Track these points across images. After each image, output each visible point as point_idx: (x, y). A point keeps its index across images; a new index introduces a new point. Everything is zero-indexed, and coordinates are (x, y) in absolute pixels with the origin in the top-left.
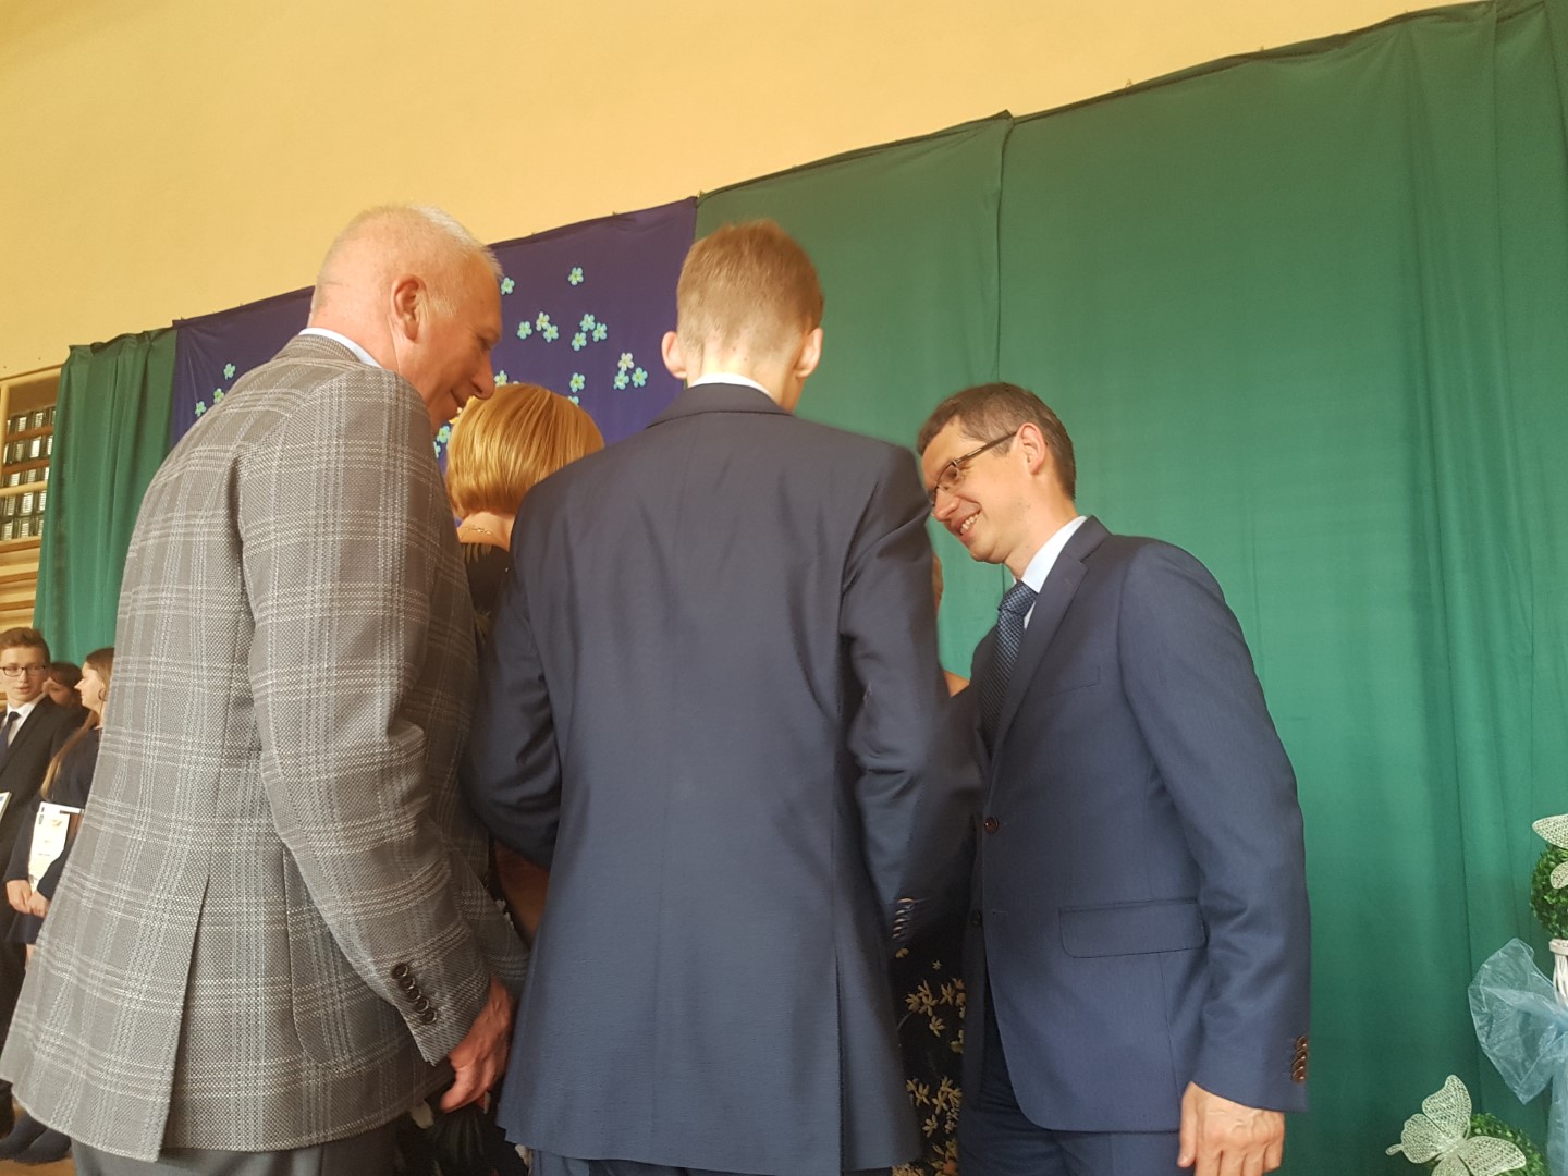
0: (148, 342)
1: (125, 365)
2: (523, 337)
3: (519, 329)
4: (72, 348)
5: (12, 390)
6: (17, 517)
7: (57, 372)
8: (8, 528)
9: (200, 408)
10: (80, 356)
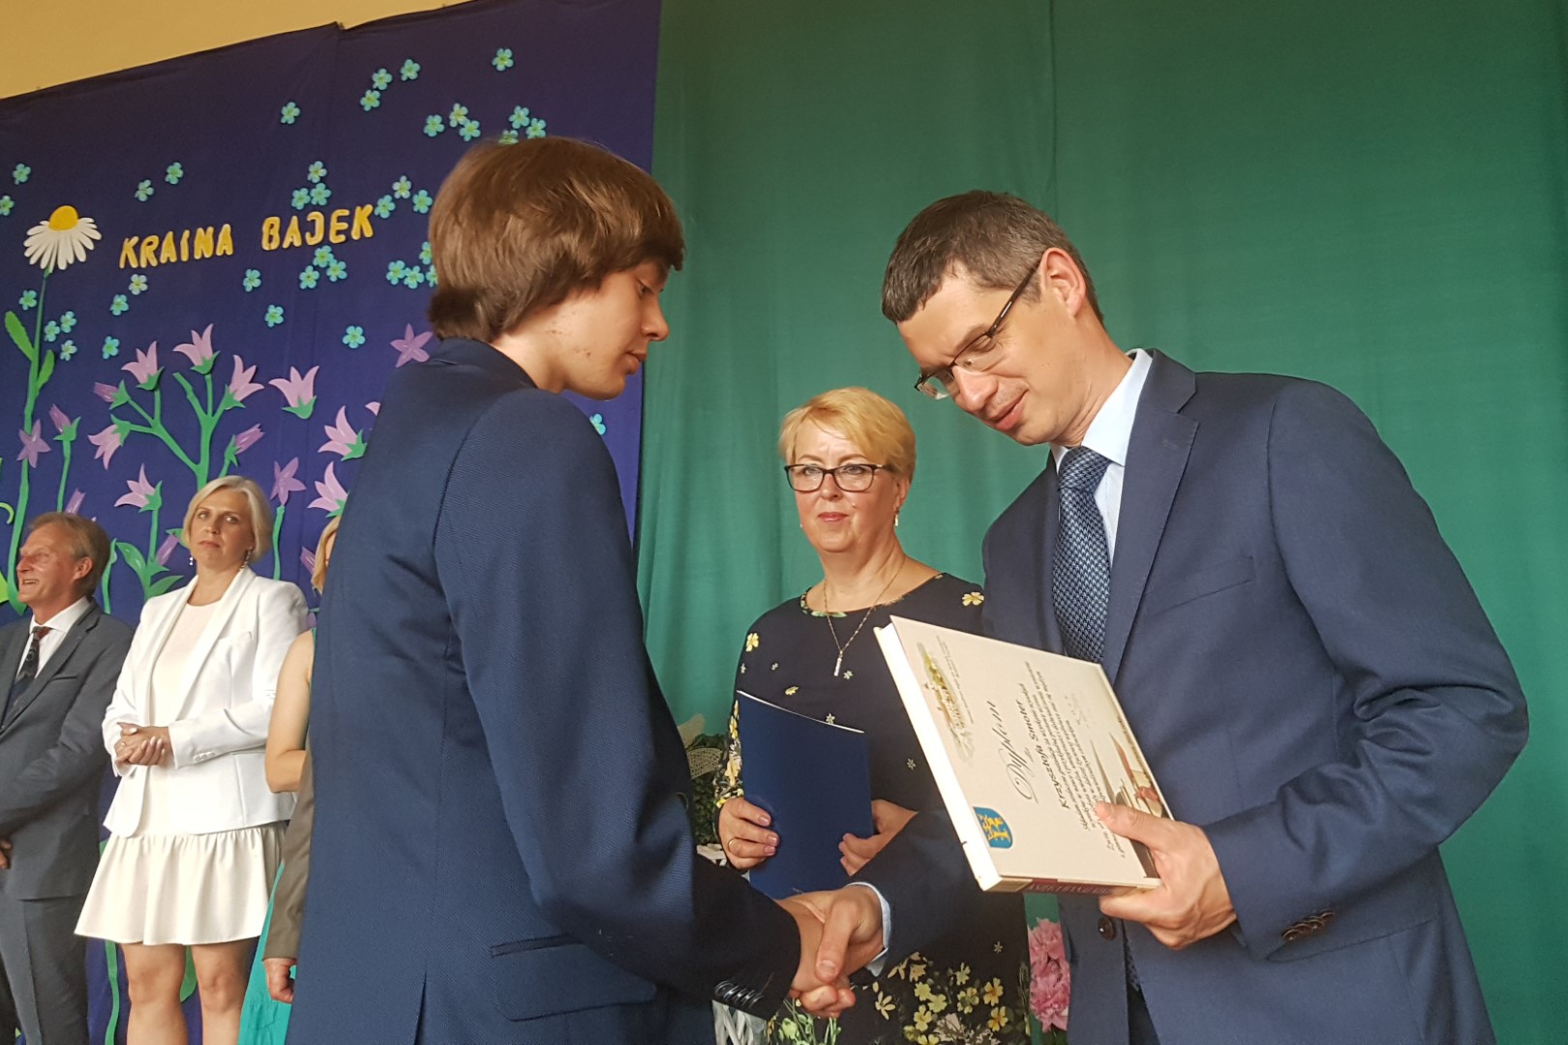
2: (432, 134)
3: (425, 124)
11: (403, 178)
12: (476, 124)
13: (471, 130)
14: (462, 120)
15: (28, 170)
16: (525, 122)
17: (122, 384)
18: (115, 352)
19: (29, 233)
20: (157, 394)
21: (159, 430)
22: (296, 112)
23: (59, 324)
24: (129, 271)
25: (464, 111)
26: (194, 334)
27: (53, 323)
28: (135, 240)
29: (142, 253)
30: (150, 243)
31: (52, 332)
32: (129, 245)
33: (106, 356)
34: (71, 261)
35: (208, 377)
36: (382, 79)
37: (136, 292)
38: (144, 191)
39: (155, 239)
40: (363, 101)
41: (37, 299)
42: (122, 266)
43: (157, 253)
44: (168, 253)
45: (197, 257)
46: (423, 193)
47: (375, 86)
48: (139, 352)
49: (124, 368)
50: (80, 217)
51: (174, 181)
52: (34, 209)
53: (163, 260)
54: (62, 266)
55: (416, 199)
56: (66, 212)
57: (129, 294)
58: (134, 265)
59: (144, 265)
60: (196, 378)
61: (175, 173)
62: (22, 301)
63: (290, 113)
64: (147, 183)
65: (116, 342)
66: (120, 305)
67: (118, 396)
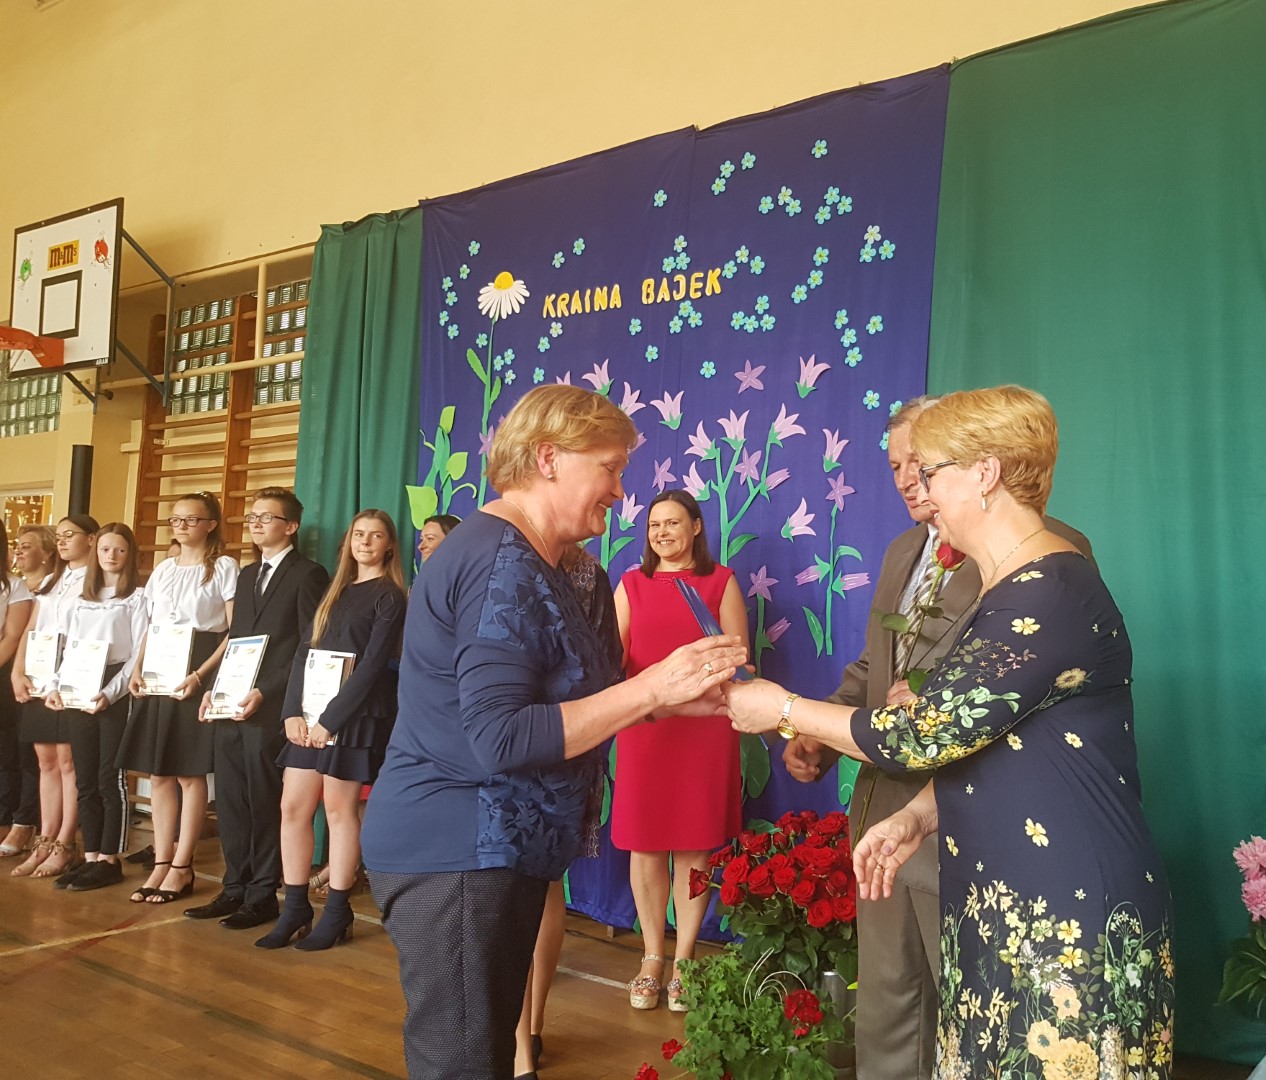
0: (396, 222)
1: (375, 245)
2: (765, 212)
3: (759, 204)
4: (324, 227)
5: (269, 267)
6: (271, 383)
7: (311, 249)
8: (264, 393)
9: (447, 283)
10: (332, 235)
11: (744, 247)
12: (798, 202)
13: (794, 207)
14: (788, 199)
15: (478, 246)
16: (836, 201)
18: (542, 379)
19: (481, 292)
22: (665, 197)
23: (503, 358)
24: (550, 320)
25: (790, 192)
26: (595, 365)
27: (499, 357)
28: (553, 296)
29: (561, 306)
30: (564, 299)
31: (498, 364)
32: (549, 300)
34: (510, 313)
36: (727, 169)
37: (555, 335)
38: (558, 260)
39: (567, 296)
40: (714, 187)
41: (488, 339)
42: (545, 316)
43: (569, 306)
44: (576, 307)
45: (597, 309)
46: (758, 258)
47: (722, 176)
50: (514, 280)
51: (579, 253)
52: (484, 274)
53: (573, 312)
54: (504, 316)
55: (752, 263)
56: (505, 276)
57: (550, 337)
58: (553, 315)
59: (560, 316)
61: (579, 246)
62: (478, 341)
63: (660, 198)
64: (561, 254)
65: (542, 371)
66: (544, 344)
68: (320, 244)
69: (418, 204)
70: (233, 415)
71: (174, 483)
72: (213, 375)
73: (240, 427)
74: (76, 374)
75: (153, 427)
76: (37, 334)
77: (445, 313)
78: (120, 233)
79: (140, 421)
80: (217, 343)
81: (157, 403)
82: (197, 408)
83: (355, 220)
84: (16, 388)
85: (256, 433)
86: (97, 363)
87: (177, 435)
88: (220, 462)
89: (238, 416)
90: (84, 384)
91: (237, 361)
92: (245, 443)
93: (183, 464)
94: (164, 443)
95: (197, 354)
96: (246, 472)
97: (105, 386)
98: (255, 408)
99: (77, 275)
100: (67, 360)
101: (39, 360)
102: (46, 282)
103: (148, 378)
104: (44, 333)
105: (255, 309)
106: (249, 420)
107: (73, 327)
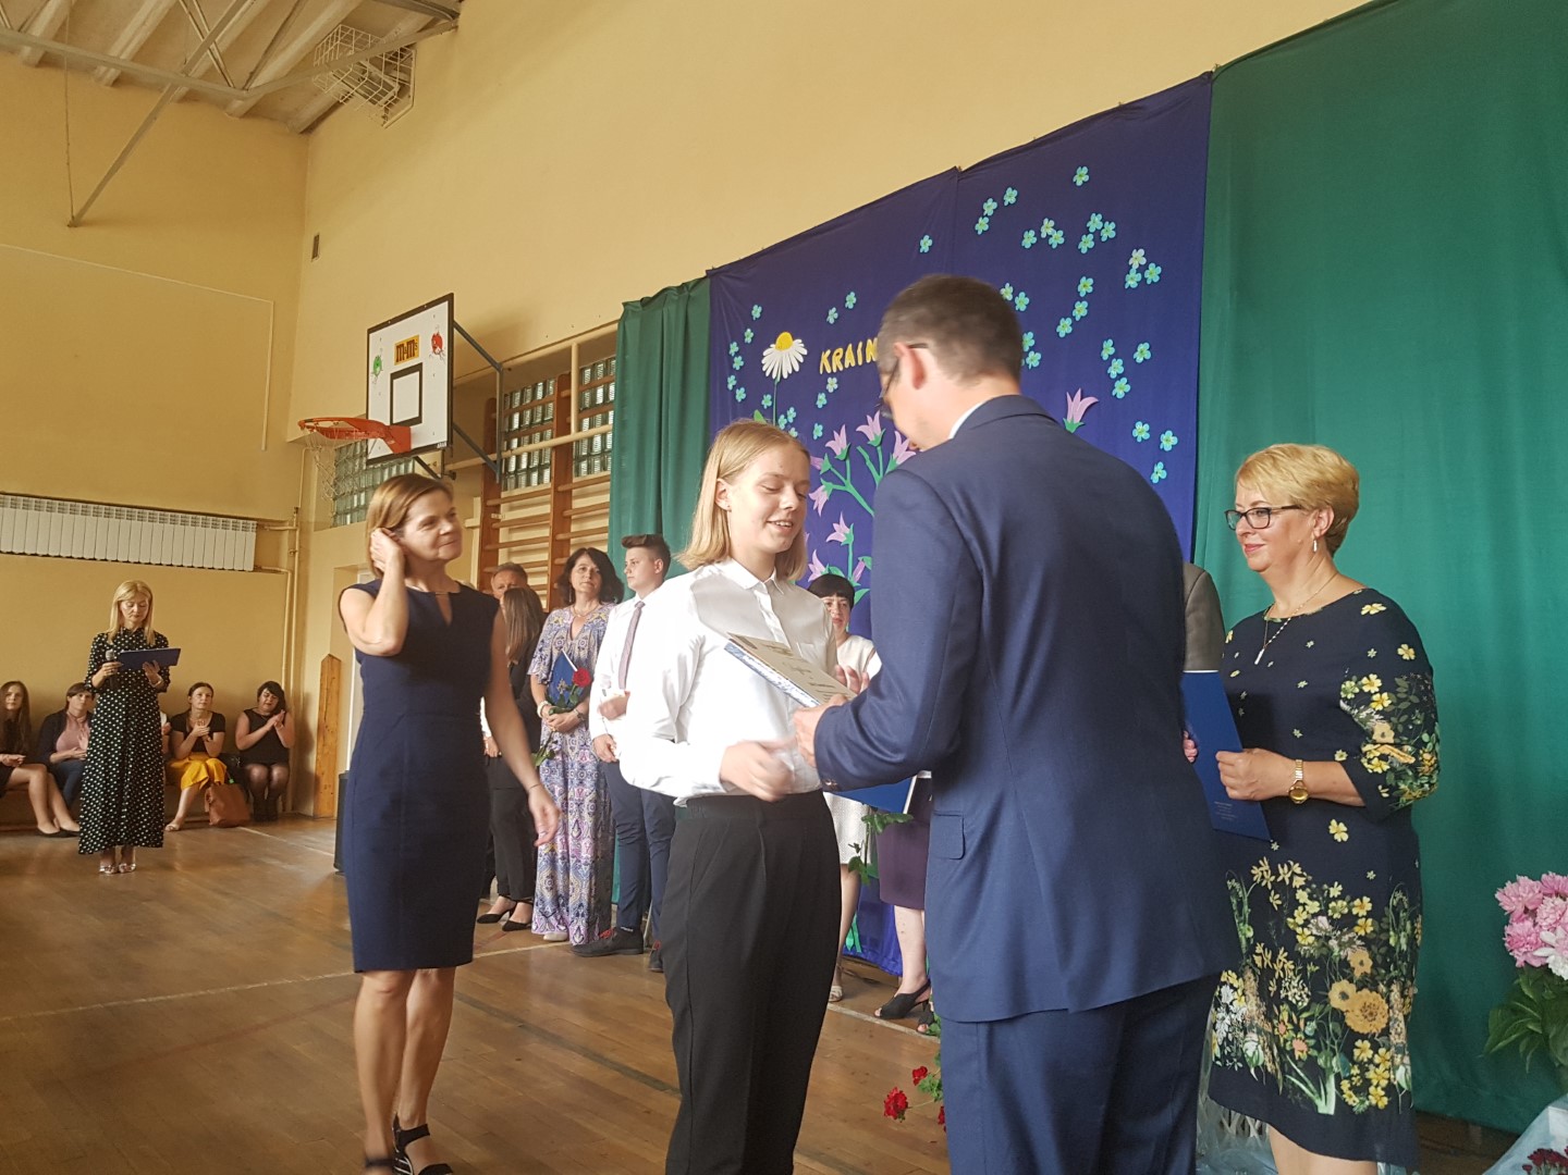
0: (686, 293)
1: (669, 318)
2: (1028, 246)
3: (1023, 238)
4: (625, 304)
5: (580, 346)
6: (590, 455)
7: (615, 326)
8: (584, 465)
9: (734, 348)
10: (633, 311)
11: (1008, 285)
12: (1061, 233)
13: (1057, 239)
14: (1050, 231)
15: (760, 309)
16: (1099, 228)
17: (826, 457)
18: (820, 434)
19: (765, 354)
20: (848, 462)
21: (850, 489)
22: (930, 242)
23: (786, 417)
24: (826, 376)
25: (1052, 223)
26: (869, 418)
27: (782, 417)
28: (828, 352)
29: (835, 361)
30: (838, 354)
31: (782, 421)
32: (825, 356)
33: (815, 438)
34: (790, 372)
35: (879, 448)
36: (990, 207)
37: (831, 390)
38: (832, 315)
39: (840, 350)
40: (977, 227)
41: (772, 400)
42: (821, 372)
43: (843, 360)
44: (850, 361)
45: (868, 361)
46: (1022, 294)
47: (985, 213)
48: (835, 433)
49: (828, 445)
50: (794, 339)
51: (851, 306)
52: (766, 339)
53: (847, 366)
54: (785, 376)
55: (1017, 300)
56: (785, 336)
57: (826, 392)
58: (829, 371)
59: (835, 371)
60: (871, 449)
61: (851, 300)
62: (763, 402)
63: (926, 244)
64: (834, 309)
65: (821, 427)
66: (822, 400)
67: (823, 465)
68: (622, 321)
69: (704, 274)
70: (555, 488)
71: (510, 554)
72: (541, 451)
73: (562, 499)
74: (426, 458)
75: (490, 503)
76: (387, 423)
77: (733, 377)
78: (452, 324)
79: (479, 499)
80: (543, 421)
81: (493, 480)
82: (528, 483)
83: (651, 295)
84: (379, 474)
85: (577, 504)
86: (439, 447)
87: (512, 509)
88: (546, 532)
89: (560, 488)
90: (431, 467)
91: (558, 436)
92: (567, 513)
93: (518, 536)
94: (500, 517)
95: (526, 433)
96: (568, 540)
97: (449, 467)
98: (575, 480)
99: (418, 368)
100: (414, 446)
101: (391, 447)
102: (395, 376)
103: (484, 458)
104: (394, 422)
105: (569, 387)
106: (570, 491)
107: (417, 415)
